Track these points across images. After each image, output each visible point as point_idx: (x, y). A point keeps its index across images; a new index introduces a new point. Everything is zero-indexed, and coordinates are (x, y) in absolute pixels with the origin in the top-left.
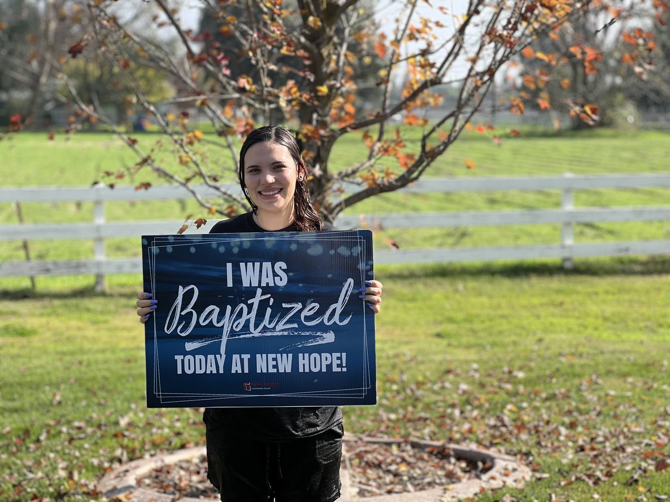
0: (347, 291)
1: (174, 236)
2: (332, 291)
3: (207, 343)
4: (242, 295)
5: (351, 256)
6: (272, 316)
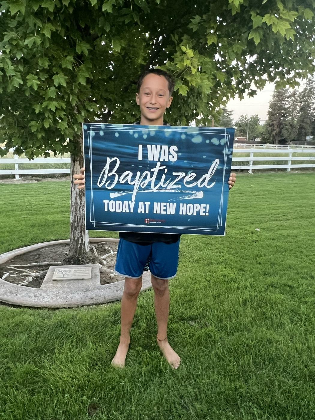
0: (214, 167)
1: (105, 125)
2: (205, 167)
3: (124, 194)
4: (147, 165)
5: (220, 145)
6: (166, 180)
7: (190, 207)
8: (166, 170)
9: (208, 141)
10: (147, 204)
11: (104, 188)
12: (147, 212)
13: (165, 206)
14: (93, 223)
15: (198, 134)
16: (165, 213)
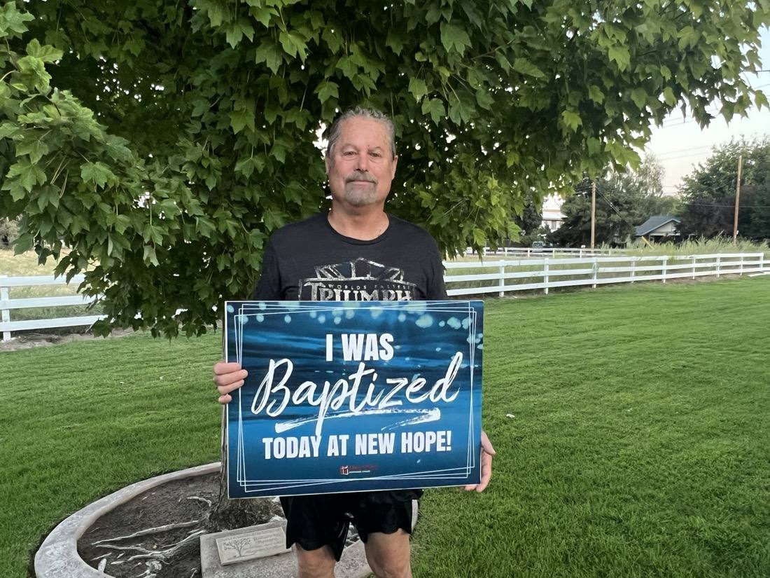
0: (455, 366)
1: (266, 303)
2: (440, 366)
3: (300, 424)
4: (341, 370)
5: (461, 329)
6: (375, 393)
7: (419, 437)
8: (375, 376)
9: (442, 324)
10: (344, 438)
11: (263, 416)
12: (344, 453)
13: (375, 440)
14: (243, 483)
15: (425, 313)
16: (375, 452)
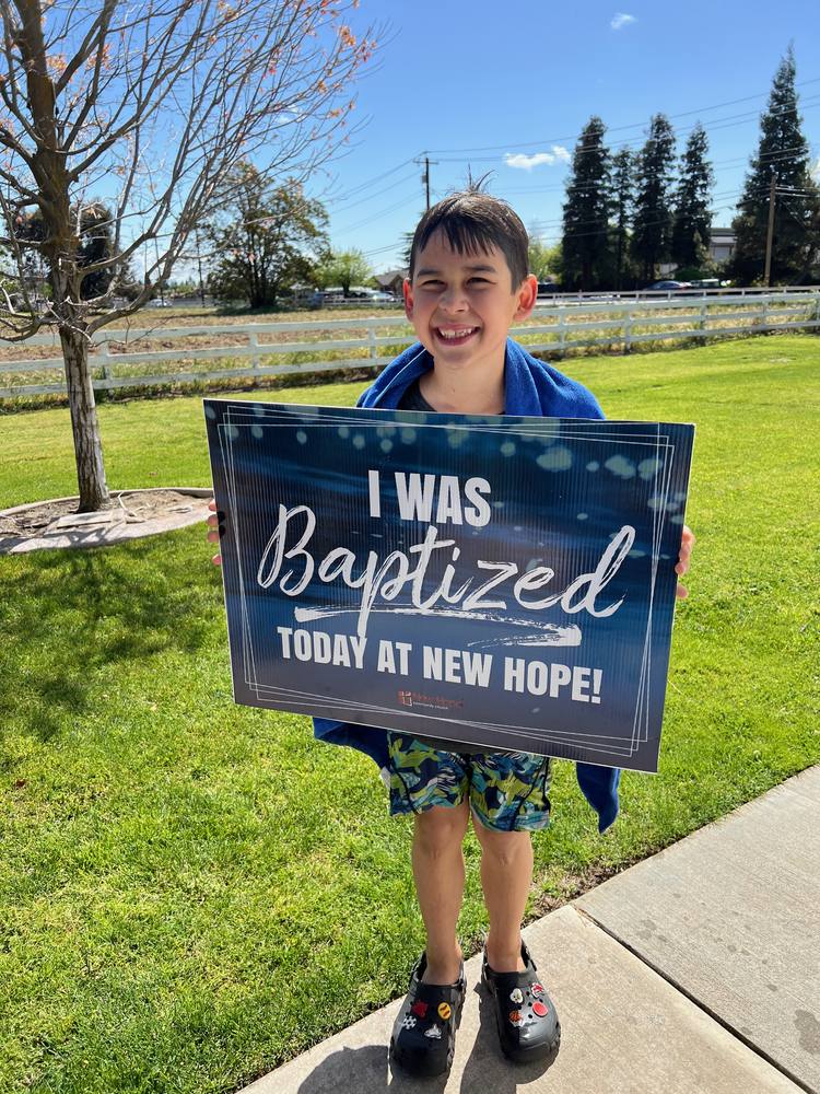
0: (618, 552)
1: (265, 408)
3: (333, 613)
5: (637, 479)
6: (457, 582)
7: (537, 670)
8: (456, 553)
9: (593, 466)
10: (405, 648)
11: (274, 591)
12: (404, 671)
13: (456, 660)
14: (254, 687)
15: (557, 442)
16: (457, 680)
